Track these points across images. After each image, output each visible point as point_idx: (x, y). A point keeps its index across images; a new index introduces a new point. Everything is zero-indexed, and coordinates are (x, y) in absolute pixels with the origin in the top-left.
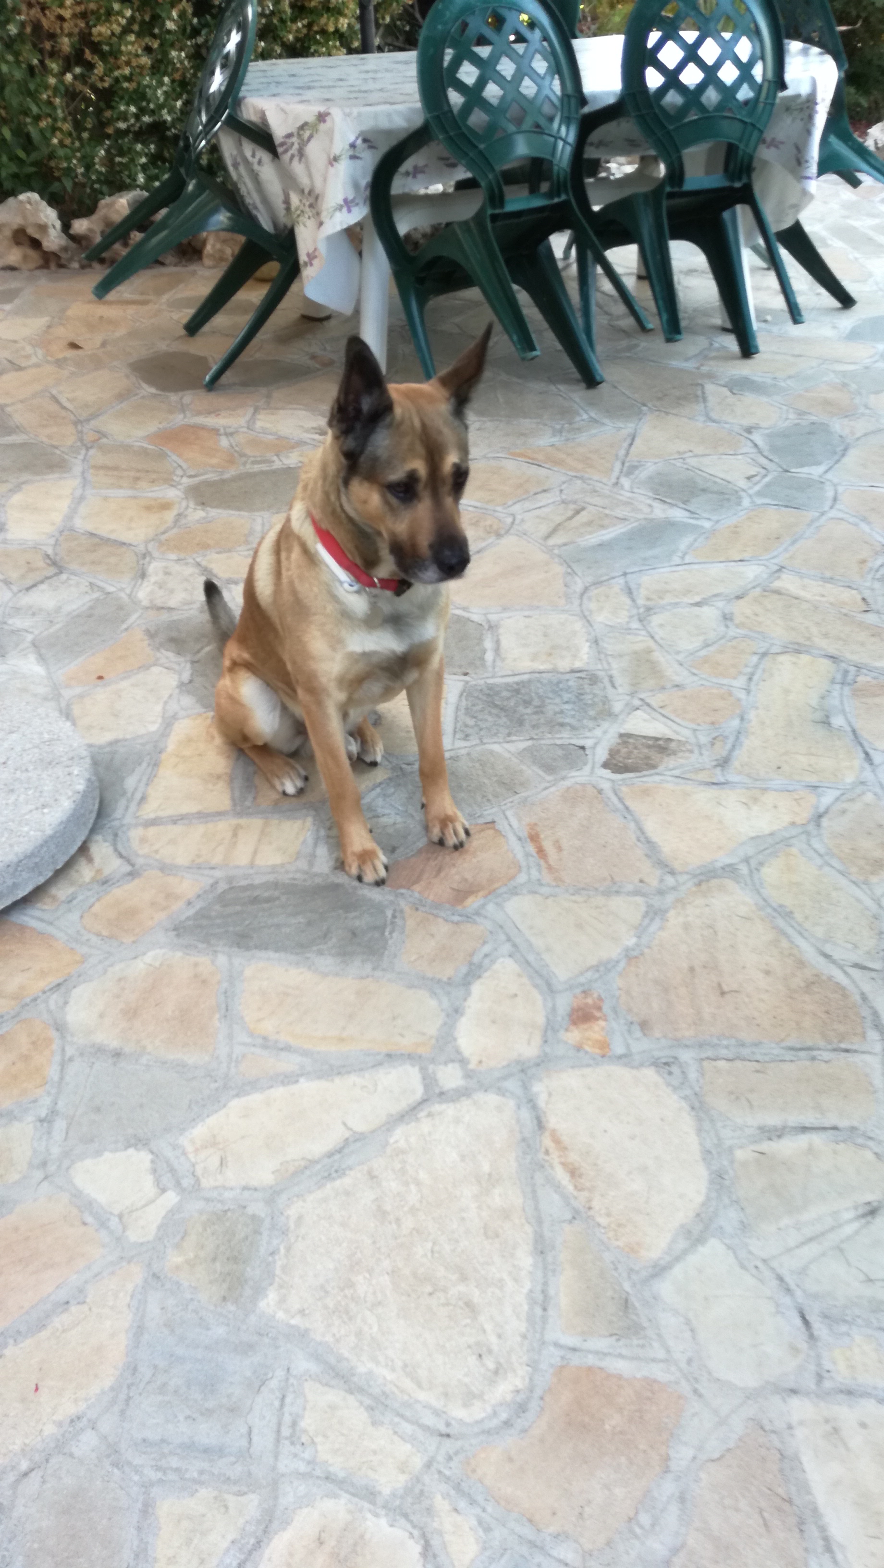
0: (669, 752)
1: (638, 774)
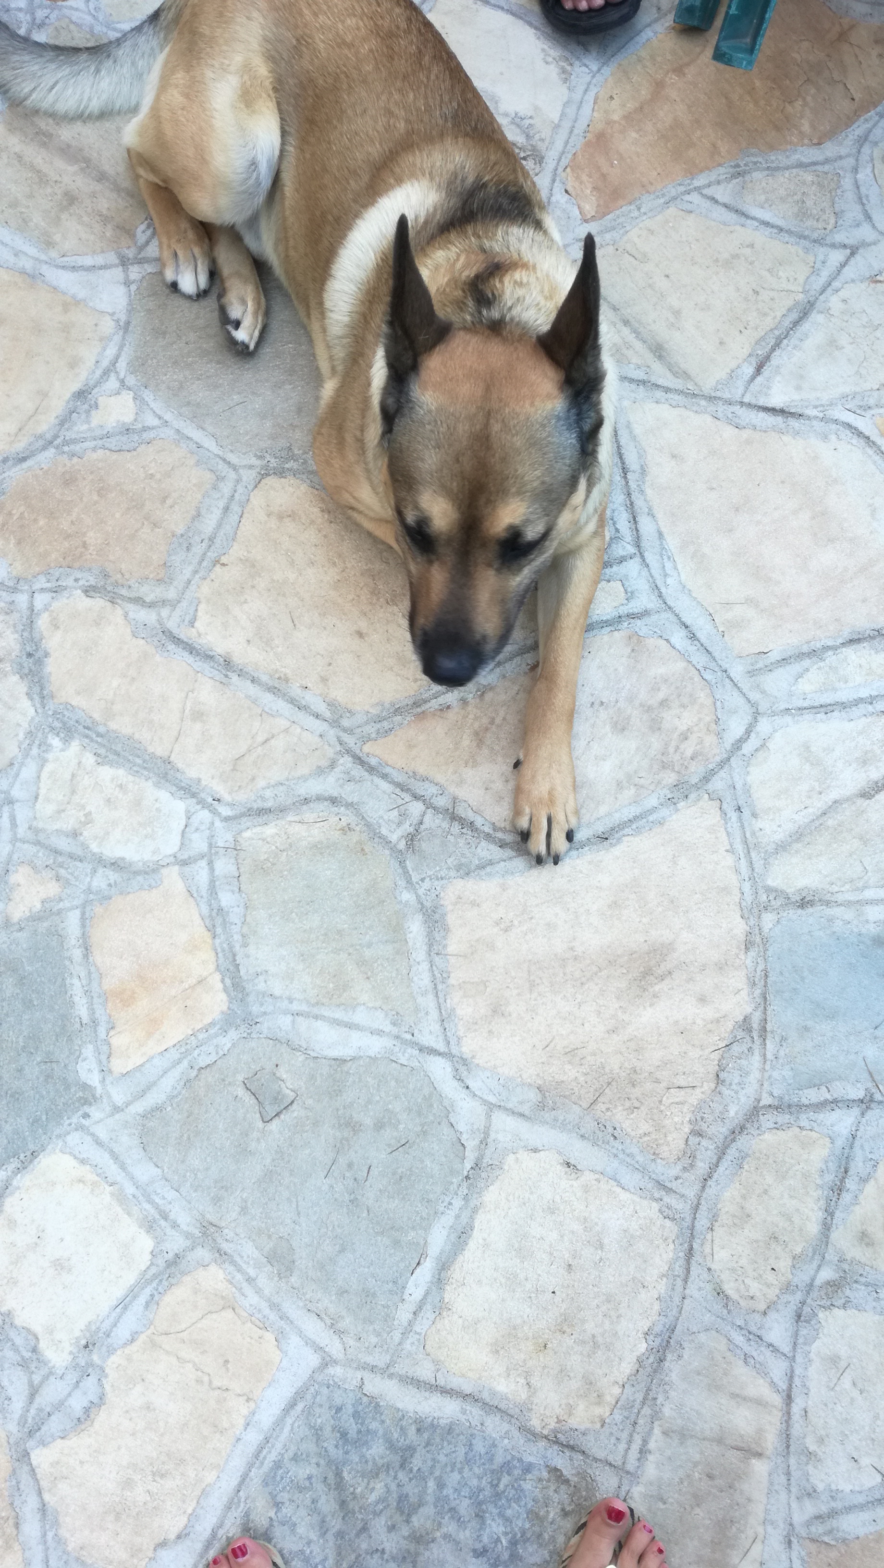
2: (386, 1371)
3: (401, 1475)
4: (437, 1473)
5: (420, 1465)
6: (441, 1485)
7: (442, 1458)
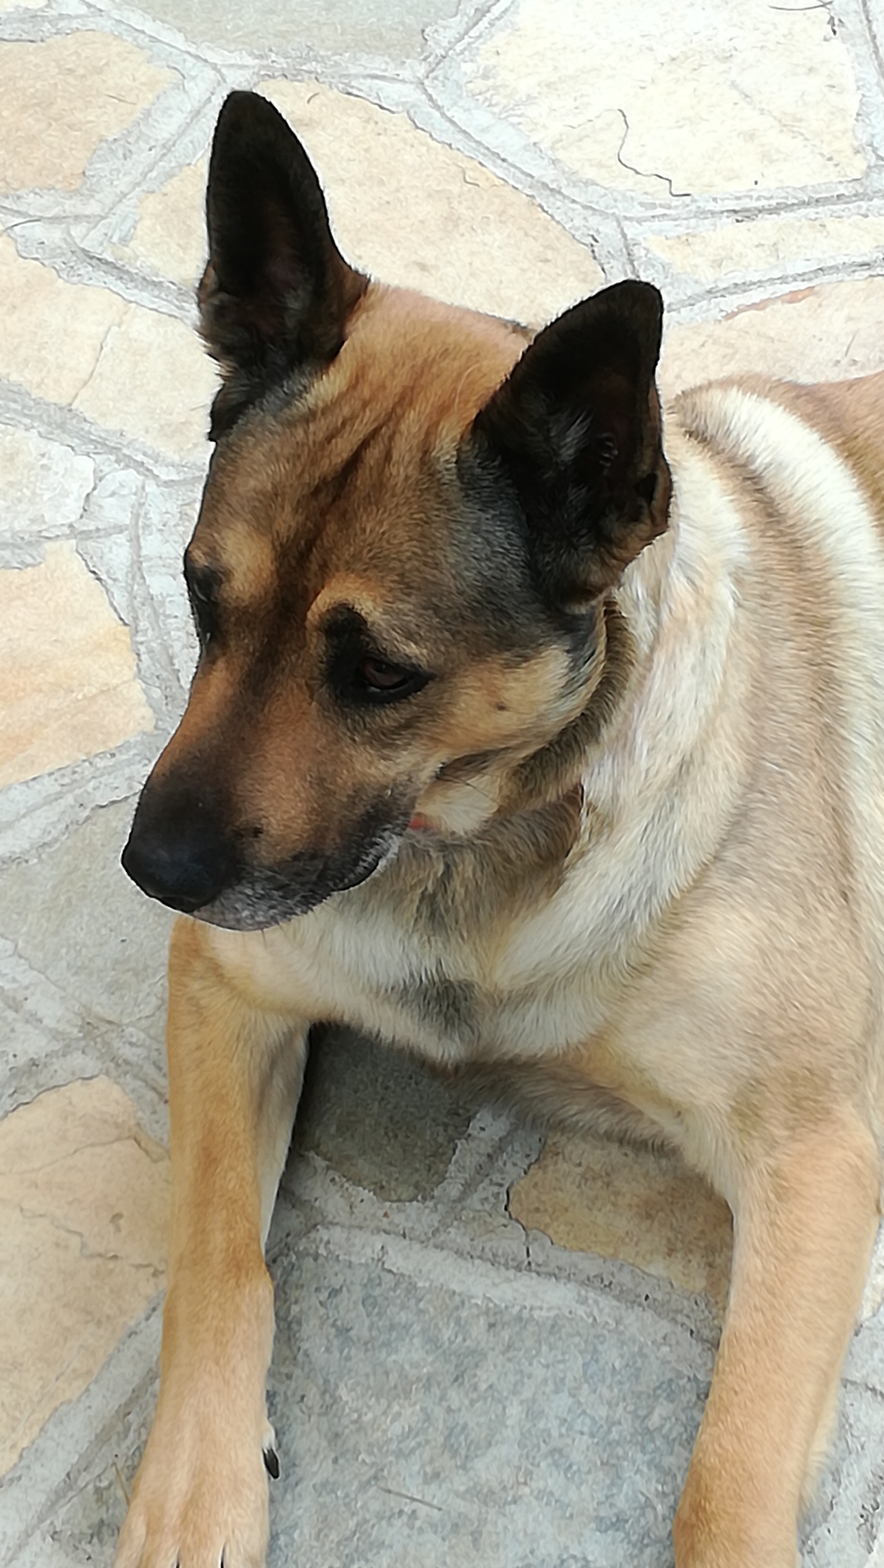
3: (455, 1397)
4: (527, 1394)
5: (493, 1379)
6: (533, 1413)
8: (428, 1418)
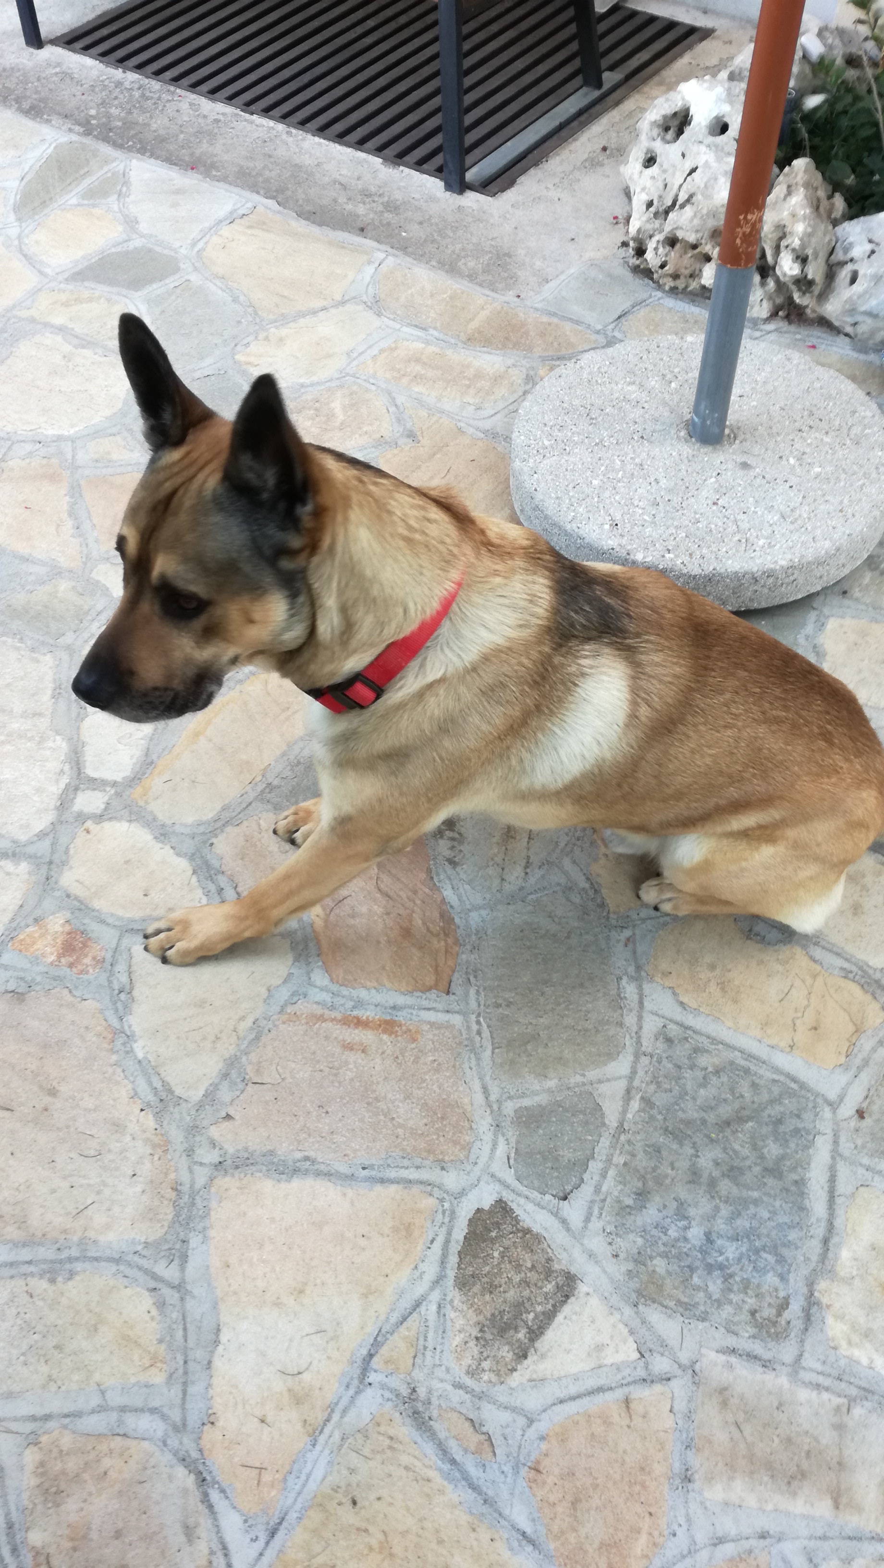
0: (489, 1336)
1: (455, 1248)
2: (835, 1154)
3: (757, 1170)
5: (769, 1184)
6: (756, 1202)
7: (778, 1203)
8: (744, 1159)
